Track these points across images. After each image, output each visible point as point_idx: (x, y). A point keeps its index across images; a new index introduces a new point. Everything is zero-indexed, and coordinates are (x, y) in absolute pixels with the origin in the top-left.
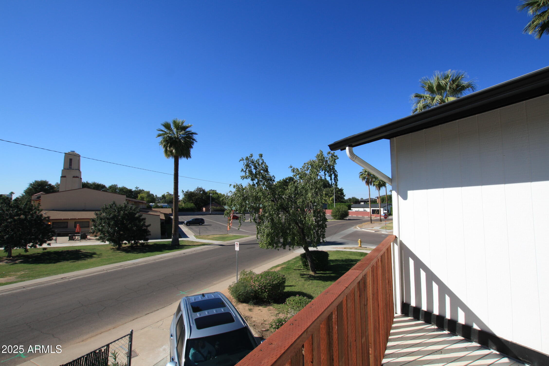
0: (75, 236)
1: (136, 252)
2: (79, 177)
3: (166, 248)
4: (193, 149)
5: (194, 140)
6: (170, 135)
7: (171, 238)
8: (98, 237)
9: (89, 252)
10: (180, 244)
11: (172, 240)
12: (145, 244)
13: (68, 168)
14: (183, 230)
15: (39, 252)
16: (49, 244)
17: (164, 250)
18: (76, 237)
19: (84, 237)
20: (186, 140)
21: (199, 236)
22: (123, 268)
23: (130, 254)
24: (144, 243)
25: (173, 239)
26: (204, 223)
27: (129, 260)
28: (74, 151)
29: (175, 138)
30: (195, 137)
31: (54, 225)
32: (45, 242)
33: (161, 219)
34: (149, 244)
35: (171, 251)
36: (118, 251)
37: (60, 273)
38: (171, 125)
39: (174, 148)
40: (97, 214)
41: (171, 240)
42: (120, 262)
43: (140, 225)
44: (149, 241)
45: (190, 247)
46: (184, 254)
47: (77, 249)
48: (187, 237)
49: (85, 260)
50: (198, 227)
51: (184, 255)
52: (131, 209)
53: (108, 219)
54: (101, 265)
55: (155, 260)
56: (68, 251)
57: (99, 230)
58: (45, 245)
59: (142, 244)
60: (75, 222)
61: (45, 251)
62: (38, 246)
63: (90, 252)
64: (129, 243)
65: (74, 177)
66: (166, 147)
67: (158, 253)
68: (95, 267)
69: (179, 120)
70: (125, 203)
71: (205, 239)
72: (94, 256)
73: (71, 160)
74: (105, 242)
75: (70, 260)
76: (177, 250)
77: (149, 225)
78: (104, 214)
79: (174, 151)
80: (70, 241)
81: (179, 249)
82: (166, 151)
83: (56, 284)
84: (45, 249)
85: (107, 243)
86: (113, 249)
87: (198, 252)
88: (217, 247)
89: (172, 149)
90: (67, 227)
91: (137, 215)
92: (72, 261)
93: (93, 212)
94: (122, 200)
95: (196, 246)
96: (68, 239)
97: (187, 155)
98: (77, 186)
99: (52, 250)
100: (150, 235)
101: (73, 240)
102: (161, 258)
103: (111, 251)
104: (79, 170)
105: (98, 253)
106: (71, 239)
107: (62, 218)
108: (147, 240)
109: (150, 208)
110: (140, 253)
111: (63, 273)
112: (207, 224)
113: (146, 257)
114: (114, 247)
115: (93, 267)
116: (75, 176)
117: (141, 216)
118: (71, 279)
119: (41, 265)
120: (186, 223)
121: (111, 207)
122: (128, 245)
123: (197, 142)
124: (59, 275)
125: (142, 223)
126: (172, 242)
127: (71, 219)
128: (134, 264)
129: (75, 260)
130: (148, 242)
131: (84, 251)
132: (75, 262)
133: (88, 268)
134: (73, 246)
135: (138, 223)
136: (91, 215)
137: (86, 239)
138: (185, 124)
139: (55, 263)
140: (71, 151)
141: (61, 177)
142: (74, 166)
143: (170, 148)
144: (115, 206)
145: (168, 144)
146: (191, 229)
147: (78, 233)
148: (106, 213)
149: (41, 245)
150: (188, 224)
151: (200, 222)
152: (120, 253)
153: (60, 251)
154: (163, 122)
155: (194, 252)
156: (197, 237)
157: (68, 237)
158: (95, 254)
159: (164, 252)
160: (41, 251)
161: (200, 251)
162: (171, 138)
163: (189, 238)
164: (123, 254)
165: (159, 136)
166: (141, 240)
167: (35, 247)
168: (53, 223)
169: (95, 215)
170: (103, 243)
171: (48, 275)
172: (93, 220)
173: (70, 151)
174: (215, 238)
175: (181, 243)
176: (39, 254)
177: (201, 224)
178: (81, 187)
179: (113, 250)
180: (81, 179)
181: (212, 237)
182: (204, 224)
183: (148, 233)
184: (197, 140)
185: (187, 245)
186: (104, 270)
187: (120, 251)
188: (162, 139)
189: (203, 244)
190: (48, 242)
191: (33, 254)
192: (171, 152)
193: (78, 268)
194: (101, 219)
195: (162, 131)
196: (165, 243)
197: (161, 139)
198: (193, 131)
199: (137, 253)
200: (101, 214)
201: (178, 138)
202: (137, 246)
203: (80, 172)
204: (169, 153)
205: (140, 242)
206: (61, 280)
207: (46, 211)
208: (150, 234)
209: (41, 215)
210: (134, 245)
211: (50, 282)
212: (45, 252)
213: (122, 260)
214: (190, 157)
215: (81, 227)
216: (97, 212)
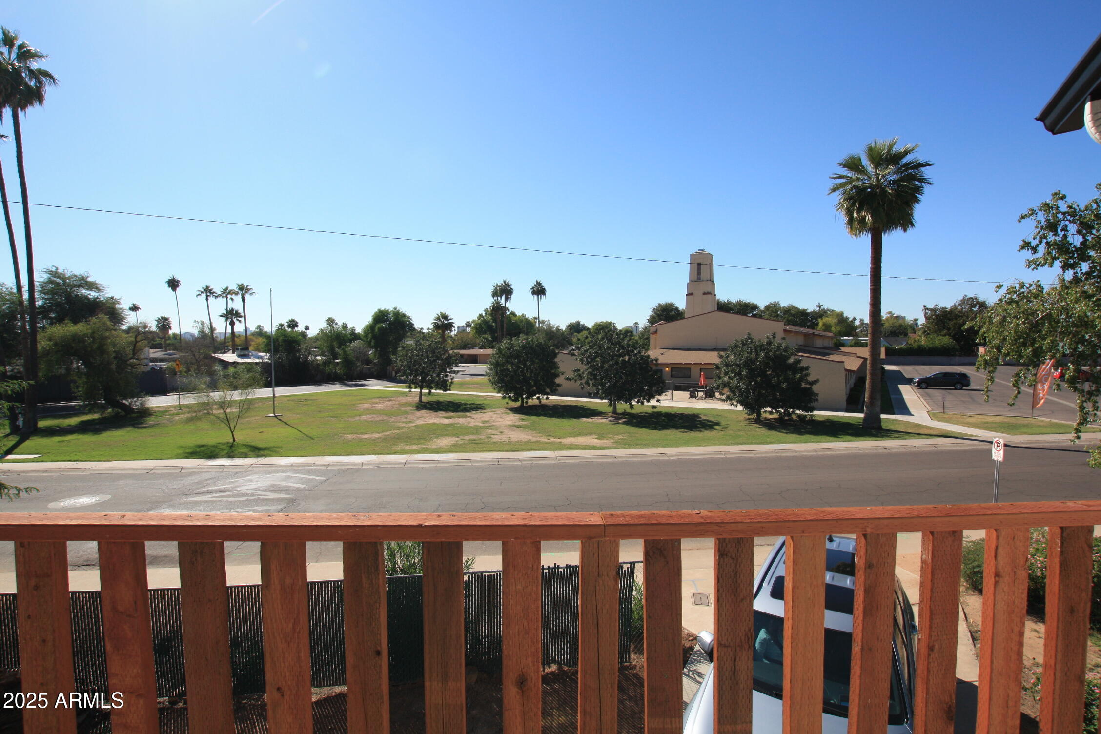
0: (698, 391)
1: (785, 431)
2: (711, 293)
3: (850, 432)
4: (921, 203)
5: (922, 180)
6: (858, 184)
7: (862, 413)
8: (724, 397)
9: (710, 419)
10: (884, 428)
11: (865, 417)
12: (808, 417)
13: (696, 279)
14: (905, 397)
15: (647, 411)
16: (658, 401)
17: (841, 435)
18: (700, 394)
19: (710, 395)
20: (898, 186)
21: (943, 414)
22: (753, 455)
23: (773, 433)
24: (805, 416)
25: (866, 414)
26: (968, 385)
27: (767, 443)
28: (703, 250)
29: (871, 186)
30: (926, 172)
31: (673, 373)
32: (654, 397)
33: (846, 370)
34: (816, 418)
35: (858, 439)
36: (756, 425)
37: (661, 446)
38: (862, 159)
39: (867, 211)
40: (721, 357)
41: (862, 415)
42: (751, 443)
43: (795, 379)
44: (816, 413)
45: (907, 437)
46: (886, 449)
47: (696, 412)
48: (909, 414)
49: (701, 431)
50: (949, 393)
51: (886, 451)
52: (779, 347)
53: (738, 365)
54: (720, 444)
55: (816, 451)
56: (682, 414)
57: (725, 385)
58: (653, 402)
59: (799, 416)
60: (701, 369)
61: (655, 410)
62: (646, 403)
63: (713, 420)
64: (777, 412)
65: (704, 294)
66: (849, 212)
67: (828, 438)
68: (710, 445)
69: (882, 142)
70: (768, 338)
71: (957, 423)
72: (716, 427)
73: (699, 264)
74: (737, 406)
75: (681, 429)
76: (871, 439)
77: (816, 382)
78: (732, 357)
79: (868, 218)
80: (691, 400)
81: (878, 437)
82: (851, 221)
83: (652, 461)
84: (654, 407)
85: (740, 408)
86: (749, 419)
87: (923, 449)
88: (984, 447)
89: (862, 214)
90: (690, 377)
91: (791, 361)
92: (683, 430)
93: (715, 353)
94: (763, 331)
95: (924, 436)
96: (689, 396)
97: (906, 222)
98: (711, 307)
99: (664, 411)
100: (816, 402)
101: (696, 397)
102: (830, 449)
103: (743, 423)
104: (711, 280)
105: (723, 423)
106: (693, 396)
107: (683, 361)
108: (812, 409)
109: (839, 346)
110: (793, 433)
111: (665, 447)
112: (975, 388)
113: (801, 442)
114: (751, 417)
115: (707, 445)
116: (706, 292)
117: (799, 361)
118: (672, 458)
119: (644, 430)
120: (918, 382)
121: (743, 344)
122: (775, 416)
123: (930, 184)
124: (659, 449)
125: (798, 376)
126: (865, 419)
127: (695, 364)
128: (774, 451)
129: (687, 429)
130: (814, 416)
131: (705, 418)
132: (686, 432)
133: (700, 446)
134: (692, 408)
135: (791, 376)
136: (712, 358)
137: (714, 398)
138: (898, 148)
139: (660, 430)
140: (699, 250)
141: (687, 295)
142: (704, 275)
143: (858, 212)
144: (751, 342)
145: (853, 205)
146: (927, 397)
147: (701, 387)
148: (735, 354)
149: (648, 401)
150: (924, 385)
151: (960, 382)
152: (757, 429)
153: (673, 413)
154: (843, 157)
155: (913, 450)
156: (933, 415)
157: (689, 393)
158: (718, 424)
159: (840, 439)
160: (650, 410)
161: (928, 449)
162: (861, 191)
163: (913, 415)
164: (762, 431)
165: (834, 190)
166: (799, 409)
167: (642, 403)
168: (672, 368)
169: (718, 358)
170: (732, 408)
171: (646, 446)
172: (717, 367)
173: (697, 251)
174: (988, 423)
175: (884, 426)
176: (646, 413)
177: (958, 386)
178: (716, 309)
179: (747, 422)
180: (715, 295)
181: (980, 420)
182: (968, 388)
183: (813, 398)
184: (931, 181)
185: (901, 430)
186: (720, 453)
187: (758, 425)
188: (840, 197)
189: (944, 434)
190: (657, 397)
191: (641, 413)
192: (862, 221)
193: (686, 443)
194: (727, 365)
195: (842, 177)
196: (851, 422)
197: (838, 197)
198: (922, 159)
199: (786, 433)
200: (728, 356)
201: (879, 185)
202: (791, 420)
203: (713, 284)
204: (856, 224)
205: (798, 412)
206: (658, 456)
207: (665, 350)
208: (817, 400)
209: (648, 356)
210: (784, 416)
211: (645, 457)
212: (654, 412)
213: (755, 441)
214: (912, 225)
215: (706, 378)
216: (721, 353)
